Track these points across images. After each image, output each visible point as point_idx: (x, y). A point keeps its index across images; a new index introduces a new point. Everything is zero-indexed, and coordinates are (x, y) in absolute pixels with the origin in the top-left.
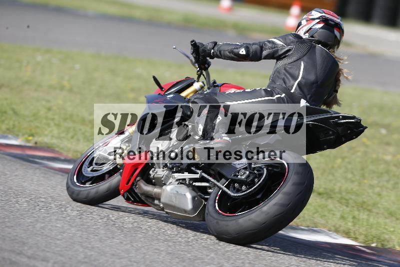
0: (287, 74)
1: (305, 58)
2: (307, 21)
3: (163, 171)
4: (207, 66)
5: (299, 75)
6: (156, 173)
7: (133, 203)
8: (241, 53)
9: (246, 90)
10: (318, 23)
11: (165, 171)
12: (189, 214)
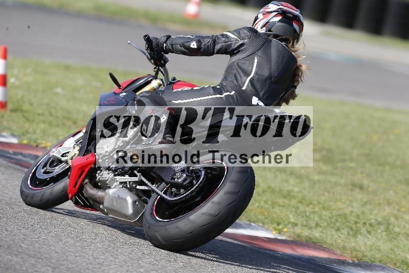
0: (239, 70)
1: (259, 53)
2: (264, 14)
3: (109, 174)
4: (162, 62)
5: (251, 71)
6: (101, 176)
7: (82, 207)
8: (192, 46)
9: (195, 88)
10: (275, 16)
11: (110, 174)
12: (129, 219)
